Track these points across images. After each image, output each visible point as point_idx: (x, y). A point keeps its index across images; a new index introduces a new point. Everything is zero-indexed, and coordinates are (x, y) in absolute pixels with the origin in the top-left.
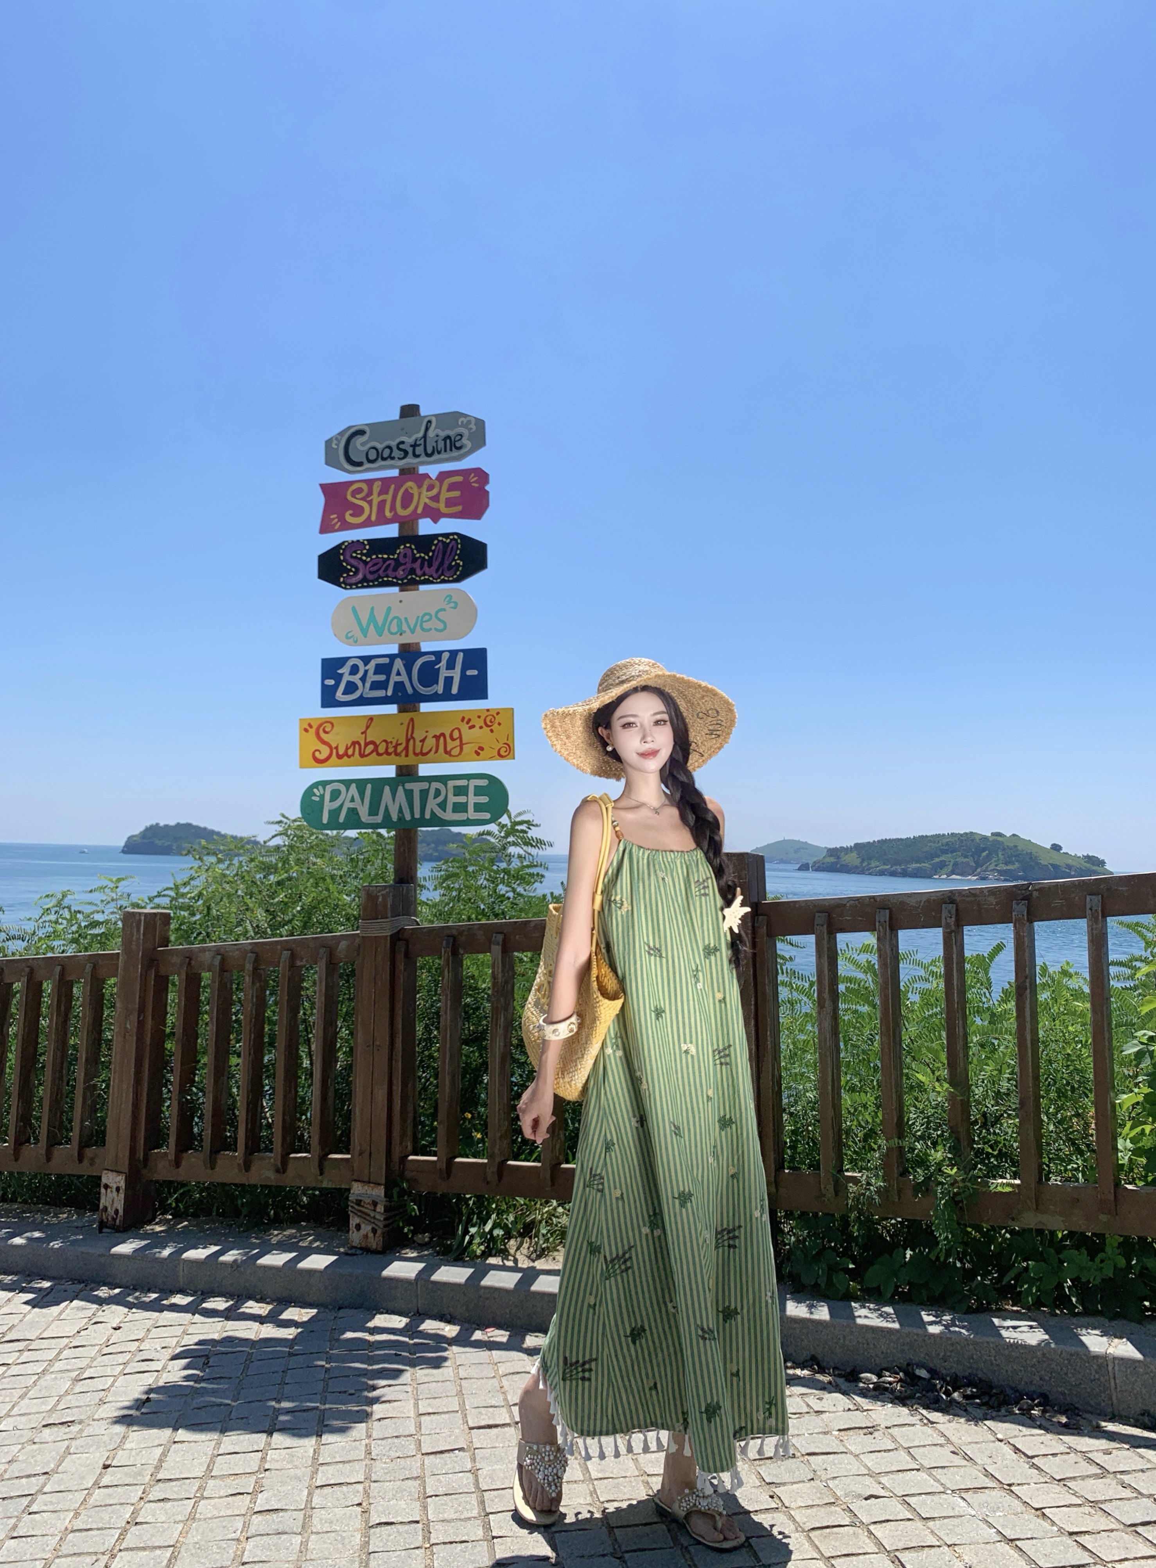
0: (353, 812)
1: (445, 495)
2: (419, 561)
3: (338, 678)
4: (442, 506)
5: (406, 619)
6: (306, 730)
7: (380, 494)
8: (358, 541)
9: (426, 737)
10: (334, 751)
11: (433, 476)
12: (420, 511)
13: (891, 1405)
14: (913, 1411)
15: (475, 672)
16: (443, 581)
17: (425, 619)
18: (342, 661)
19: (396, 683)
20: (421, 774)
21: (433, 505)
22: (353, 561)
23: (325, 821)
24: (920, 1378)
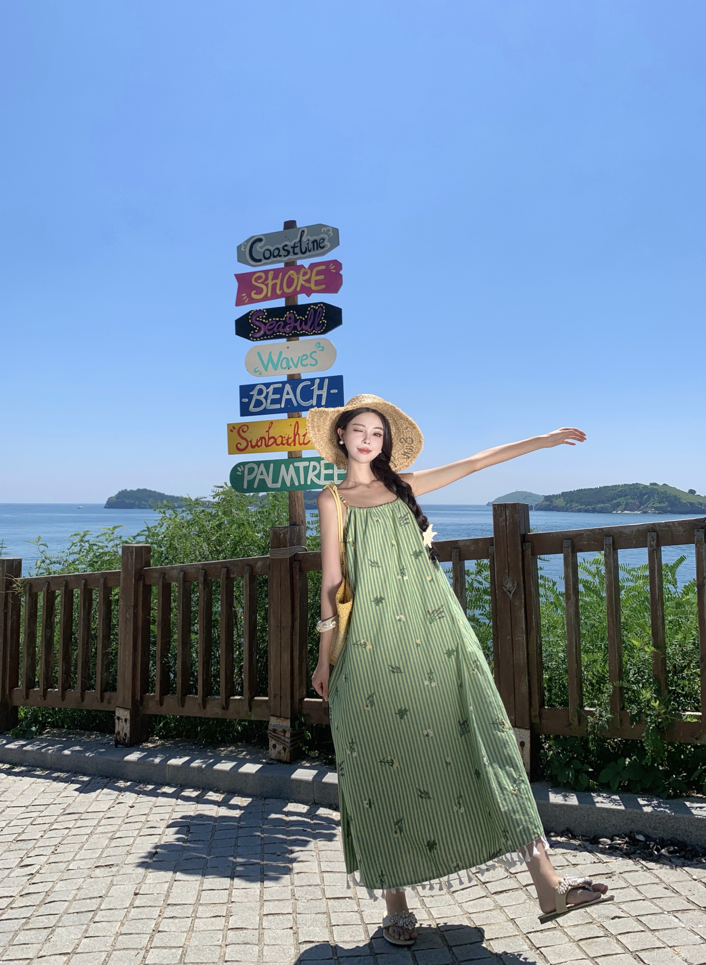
0: (263, 481)
1: (314, 278)
3: (250, 398)
4: (312, 286)
5: (292, 359)
6: (231, 431)
7: (273, 279)
8: (260, 310)
10: (250, 444)
11: (307, 266)
12: (299, 289)
13: (621, 859)
15: (336, 391)
16: (315, 334)
17: (304, 358)
18: (252, 387)
19: (287, 399)
20: (303, 456)
21: (307, 285)
22: (257, 323)
23: (245, 487)
24: (639, 841)
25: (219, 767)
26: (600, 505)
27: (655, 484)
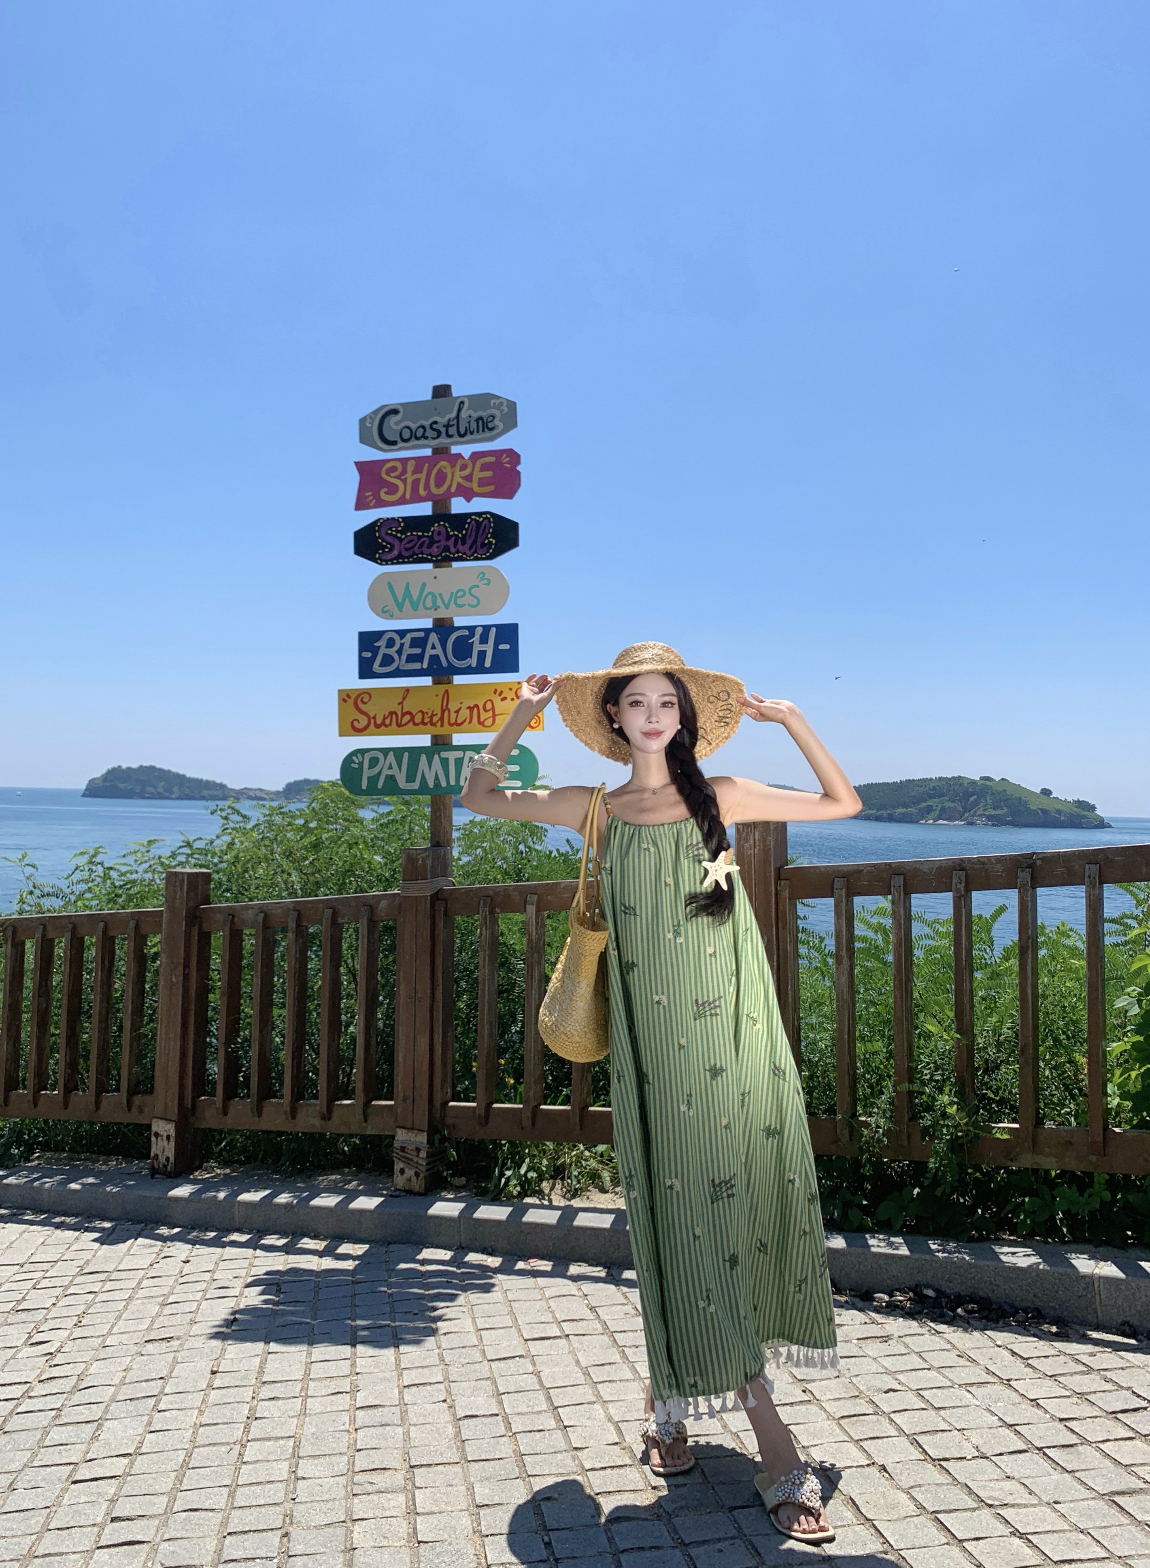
0: (391, 778)
1: (478, 475)
2: (453, 539)
3: (375, 651)
4: (475, 486)
5: (440, 594)
6: (344, 700)
7: (414, 473)
8: (393, 519)
9: (460, 709)
10: (372, 721)
11: (467, 456)
12: (453, 490)
13: (901, 1319)
14: (922, 1324)
15: (507, 647)
16: (476, 559)
17: (458, 595)
18: (379, 635)
19: (431, 656)
20: (455, 743)
21: (467, 484)
22: (388, 538)
23: (364, 787)
24: (928, 1297)
25: (317, 1202)
26: (901, 810)
27: (988, 779)
